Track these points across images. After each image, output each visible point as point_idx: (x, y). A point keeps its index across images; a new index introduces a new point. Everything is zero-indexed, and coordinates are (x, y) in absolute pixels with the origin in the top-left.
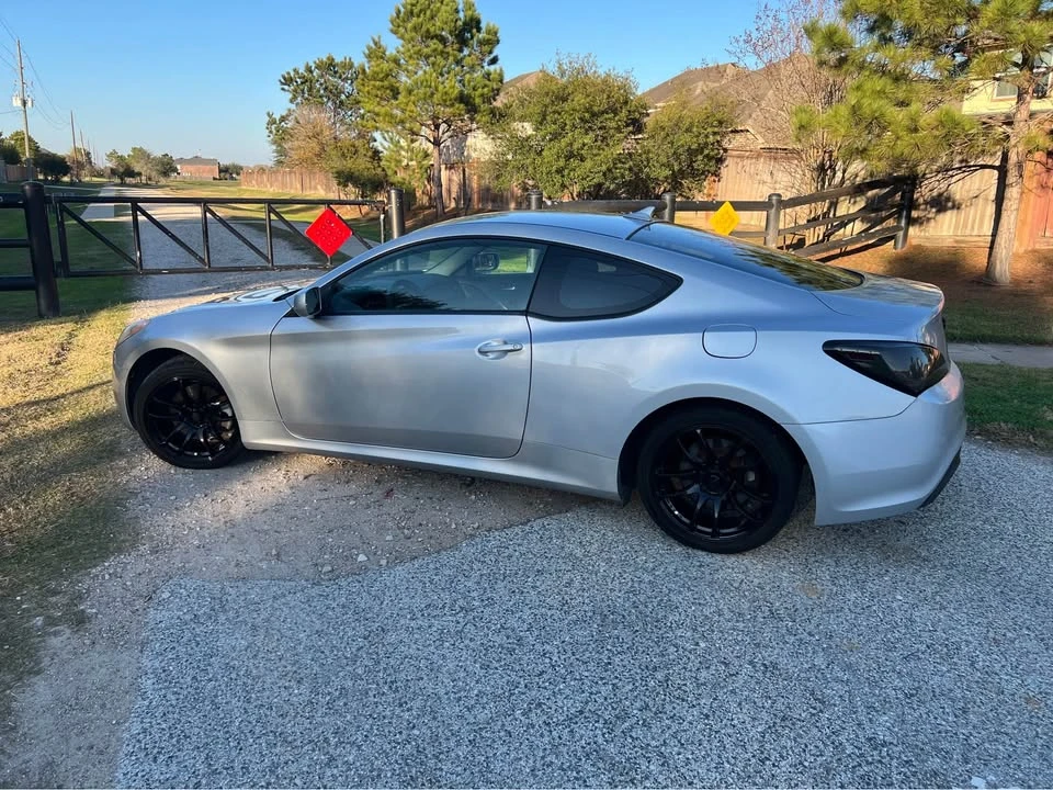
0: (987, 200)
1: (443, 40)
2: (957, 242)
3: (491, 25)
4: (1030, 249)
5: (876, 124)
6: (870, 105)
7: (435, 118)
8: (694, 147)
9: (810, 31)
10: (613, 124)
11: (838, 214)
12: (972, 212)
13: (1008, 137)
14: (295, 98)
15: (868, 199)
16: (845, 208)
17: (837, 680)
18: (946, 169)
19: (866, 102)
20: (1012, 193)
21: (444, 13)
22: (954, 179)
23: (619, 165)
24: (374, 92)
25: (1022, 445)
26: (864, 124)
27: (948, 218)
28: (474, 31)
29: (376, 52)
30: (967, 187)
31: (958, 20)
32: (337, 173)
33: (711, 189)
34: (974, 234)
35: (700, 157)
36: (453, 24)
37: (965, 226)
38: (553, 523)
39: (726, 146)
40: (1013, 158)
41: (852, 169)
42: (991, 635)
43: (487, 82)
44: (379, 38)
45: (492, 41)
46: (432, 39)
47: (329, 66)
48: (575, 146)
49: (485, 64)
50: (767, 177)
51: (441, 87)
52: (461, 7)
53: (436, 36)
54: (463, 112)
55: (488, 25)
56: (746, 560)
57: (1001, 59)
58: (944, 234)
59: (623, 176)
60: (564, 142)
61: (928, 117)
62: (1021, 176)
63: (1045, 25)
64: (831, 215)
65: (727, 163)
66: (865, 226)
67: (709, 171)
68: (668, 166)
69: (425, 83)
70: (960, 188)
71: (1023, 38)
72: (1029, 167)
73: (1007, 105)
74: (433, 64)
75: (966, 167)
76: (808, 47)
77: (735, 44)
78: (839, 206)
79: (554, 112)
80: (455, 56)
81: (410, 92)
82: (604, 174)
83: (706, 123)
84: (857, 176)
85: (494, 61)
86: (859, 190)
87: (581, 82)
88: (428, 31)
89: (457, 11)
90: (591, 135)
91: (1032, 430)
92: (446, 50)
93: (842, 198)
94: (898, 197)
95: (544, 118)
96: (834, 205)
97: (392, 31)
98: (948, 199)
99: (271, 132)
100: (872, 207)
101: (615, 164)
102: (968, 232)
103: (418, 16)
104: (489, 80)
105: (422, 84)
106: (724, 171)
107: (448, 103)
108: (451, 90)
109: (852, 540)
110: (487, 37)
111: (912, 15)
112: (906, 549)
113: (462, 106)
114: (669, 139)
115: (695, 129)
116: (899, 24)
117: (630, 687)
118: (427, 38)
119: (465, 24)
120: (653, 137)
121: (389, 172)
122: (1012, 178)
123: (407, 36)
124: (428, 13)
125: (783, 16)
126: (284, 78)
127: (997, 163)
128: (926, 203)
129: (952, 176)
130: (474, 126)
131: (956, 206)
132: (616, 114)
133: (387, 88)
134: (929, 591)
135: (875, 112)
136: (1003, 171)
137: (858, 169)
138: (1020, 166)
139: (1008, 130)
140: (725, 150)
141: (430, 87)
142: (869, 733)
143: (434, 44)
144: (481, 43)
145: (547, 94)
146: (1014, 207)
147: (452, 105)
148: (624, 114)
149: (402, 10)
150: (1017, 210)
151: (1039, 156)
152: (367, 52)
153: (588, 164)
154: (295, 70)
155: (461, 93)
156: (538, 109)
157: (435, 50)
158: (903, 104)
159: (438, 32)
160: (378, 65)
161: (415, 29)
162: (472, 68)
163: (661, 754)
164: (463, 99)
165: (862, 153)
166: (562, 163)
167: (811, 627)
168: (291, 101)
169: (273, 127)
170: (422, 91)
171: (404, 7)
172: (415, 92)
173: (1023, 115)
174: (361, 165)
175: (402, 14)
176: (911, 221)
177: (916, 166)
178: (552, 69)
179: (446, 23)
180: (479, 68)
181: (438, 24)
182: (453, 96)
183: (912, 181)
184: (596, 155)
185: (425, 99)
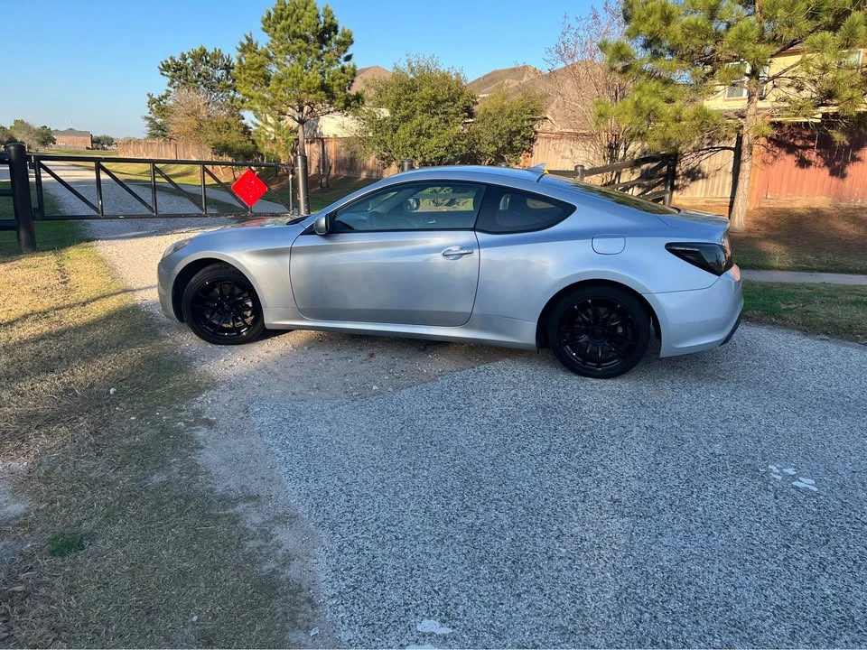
0: (726, 172)
1: (306, 39)
2: (706, 202)
3: (346, 31)
4: (757, 206)
5: (652, 115)
6: (648, 101)
7: (300, 101)
8: (514, 129)
9: (603, 47)
10: (453, 110)
11: (621, 182)
12: (717, 181)
13: (742, 126)
14: (173, 82)
15: (642, 171)
16: (626, 177)
17: (688, 431)
18: (697, 150)
19: (644, 99)
20: (745, 166)
21: (307, 18)
22: (704, 157)
23: (458, 142)
24: (249, 79)
25: (768, 324)
26: (644, 115)
27: (700, 185)
28: (333, 33)
29: (248, 47)
30: (713, 162)
31: (708, 42)
32: (214, 144)
33: (526, 162)
34: (719, 196)
35: (518, 137)
36: (315, 28)
37: (712, 190)
38: (492, 367)
39: (537, 130)
40: (745, 141)
41: (631, 148)
42: (767, 411)
43: (343, 75)
44: (251, 35)
45: (347, 42)
46: (298, 38)
47: (201, 56)
48: (424, 127)
49: (341, 60)
50: (568, 153)
51: (305, 78)
52: (321, 13)
53: (301, 37)
54: (324, 98)
55: (344, 29)
56: (618, 382)
57: (738, 70)
58: (698, 196)
59: (461, 150)
60: (415, 122)
61: (688, 111)
62: (751, 154)
63: (768, 47)
64: (616, 183)
65: (537, 142)
66: (641, 191)
67: (524, 149)
68: (494, 143)
69: (292, 74)
70: (708, 163)
71: (753, 56)
72: (756, 148)
73: (739, 103)
74: (299, 59)
75: (712, 149)
76: (601, 58)
77: (549, 53)
78: (622, 174)
79: (407, 100)
80: (316, 53)
81: (280, 81)
82: (447, 150)
83: (522, 111)
84: (634, 153)
85: (348, 58)
86: (636, 163)
87: (426, 77)
88: (294, 31)
89: (318, 16)
90: (436, 118)
91: (773, 314)
92: (309, 48)
93: (624, 170)
94: (665, 169)
95: (399, 104)
96: (619, 175)
97: (263, 30)
98: (699, 172)
99: (152, 109)
100: (646, 175)
101: (455, 141)
102: (714, 195)
103: (287, 19)
104: (344, 73)
105: (290, 75)
106: (535, 149)
107: (312, 90)
108: (314, 81)
109: (678, 371)
110: (343, 39)
111: (675, 37)
112: (711, 375)
113: (323, 93)
114: (495, 123)
115: (514, 116)
116: (667, 43)
117: (573, 438)
118: (294, 37)
119: (324, 28)
120: (483, 121)
121: (259, 145)
122: (745, 156)
123: (277, 35)
124: (294, 17)
125: (581, 33)
126: (163, 65)
127: (733, 146)
128: (683, 174)
129: (702, 155)
130: (332, 109)
131: (704, 177)
132: (455, 103)
133: (261, 76)
134: (728, 393)
135: (652, 106)
136: (738, 151)
137: (636, 148)
138: (750, 147)
139: (742, 121)
140: (536, 133)
141: (297, 77)
142: (711, 451)
143: (300, 42)
144: (339, 43)
145: (401, 85)
146: (747, 176)
147: (315, 92)
148: (460, 103)
149: (273, 13)
150: (749, 178)
151: (763, 140)
152: (240, 47)
153: (434, 141)
154: (171, 58)
155: (322, 82)
156: (393, 97)
157: (300, 48)
158: (670, 101)
159: (303, 34)
160: (253, 58)
161: (283, 29)
162: (330, 63)
163: (602, 465)
164: (324, 87)
165: (642, 136)
166: (414, 139)
167: (667, 410)
168: (169, 85)
169: (154, 106)
170: (291, 80)
171: (275, 11)
172: (285, 80)
173: (751, 111)
174: (234, 138)
175: (272, 17)
176: (674, 188)
177: (679, 146)
178: (403, 66)
179: (309, 26)
180: (335, 63)
181: (302, 26)
182: (316, 85)
183: (673, 158)
184: (440, 134)
185: (293, 87)
